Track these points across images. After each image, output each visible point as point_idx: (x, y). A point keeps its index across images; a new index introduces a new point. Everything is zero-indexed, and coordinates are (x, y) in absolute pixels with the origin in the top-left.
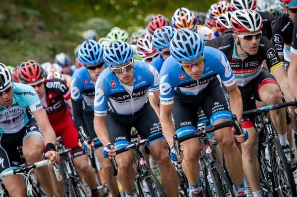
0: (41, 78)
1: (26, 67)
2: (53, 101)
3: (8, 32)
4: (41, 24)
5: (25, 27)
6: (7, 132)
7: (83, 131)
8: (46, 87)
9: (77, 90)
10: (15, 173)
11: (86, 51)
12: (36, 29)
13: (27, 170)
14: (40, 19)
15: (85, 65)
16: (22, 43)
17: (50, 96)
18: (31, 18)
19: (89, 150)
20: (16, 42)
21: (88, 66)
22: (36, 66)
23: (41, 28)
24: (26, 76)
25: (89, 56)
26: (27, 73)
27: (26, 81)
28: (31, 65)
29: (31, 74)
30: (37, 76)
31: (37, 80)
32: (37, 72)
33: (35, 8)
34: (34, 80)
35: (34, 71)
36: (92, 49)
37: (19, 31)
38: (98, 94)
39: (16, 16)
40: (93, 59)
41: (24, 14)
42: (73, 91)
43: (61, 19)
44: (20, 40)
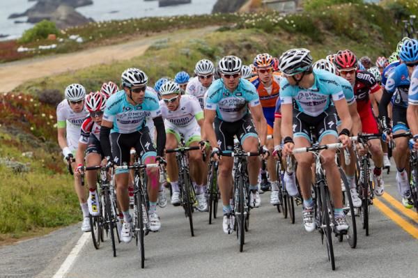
0: (354, 66)
1: (343, 54)
2: (360, 91)
3: (357, 37)
4: (381, 36)
5: (370, 36)
6: (307, 112)
7: (384, 121)
8: (356, 78)
9: (392, 82)
10: (307, 150)
11: (406, 48)
12: (376, 38)
13: (319, 149)
14: (380, 32)
15: (405, 62)
16: (365, 45)
17: (359, 86)
18: (375, 31)
19: (388, 140)
20: (362, 44)
21: (407, 63)
22: (352, 55)
23: (380, 38)
24: (341, 62)
25: (408, 53)
26: (343, 59)
27: (340, 66)
28: (347, 54)
29: (347, 61)
30: (351, 63)
31: (350, 67)
32: (352, 60)
33: (380, 26)
34: (348, 66)
35: (349, 59)
36: (412, 48)
37: (365, 37)
38: (413, 83)
39: (365, 28)
40: (412, 57)
41: (371, 27)
42: (389, 82)
43: (396, 35)
44: (364, 44)
